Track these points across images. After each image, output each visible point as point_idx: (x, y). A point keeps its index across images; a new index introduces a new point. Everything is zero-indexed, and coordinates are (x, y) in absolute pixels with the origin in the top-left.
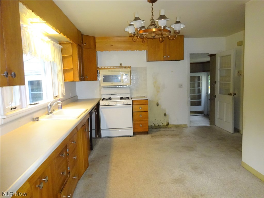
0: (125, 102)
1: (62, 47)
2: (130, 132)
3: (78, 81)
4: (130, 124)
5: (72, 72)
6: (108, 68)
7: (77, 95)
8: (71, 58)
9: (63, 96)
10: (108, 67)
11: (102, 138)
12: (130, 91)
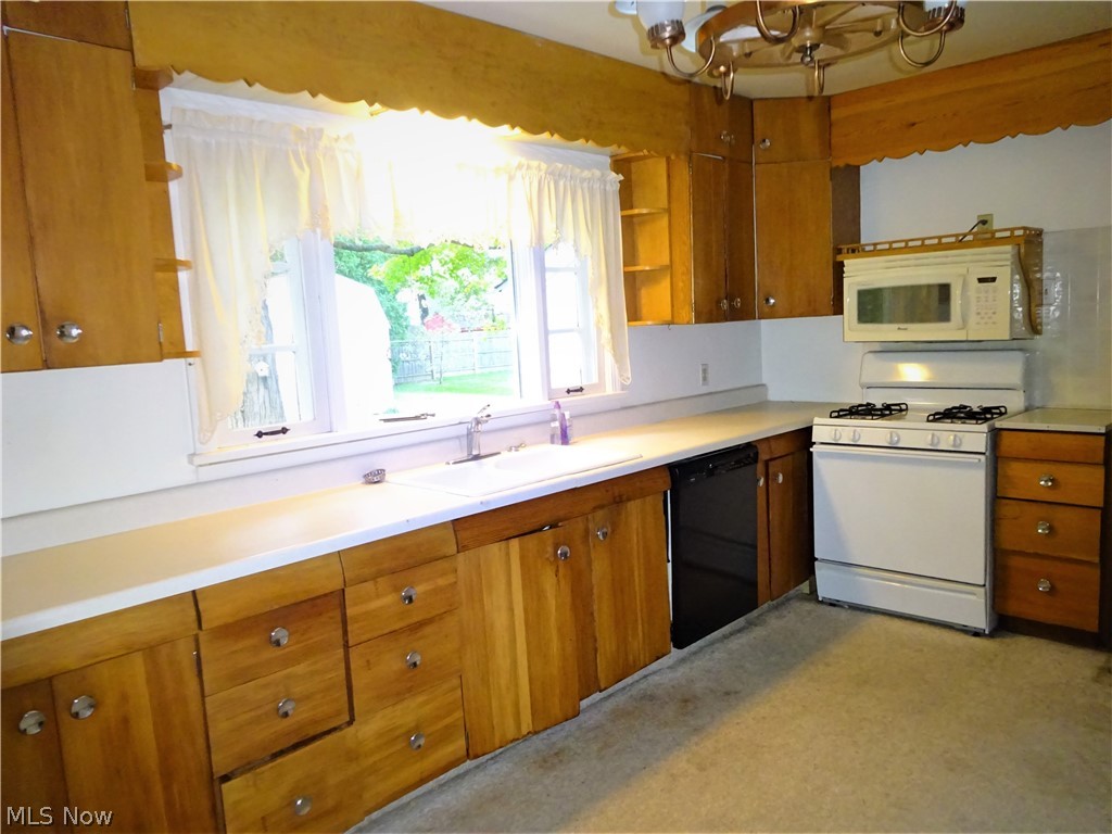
0: (948, 433)
1: (622, 178)
2: (974, 610)
3: (688, 323)
4: (973, 563)
5: (665, 284)
6: (891, 251)
7: (764, 382)
8: (664, 222)
9: (623, 387)
10: (891, 243)
11: (822, 602)
12: (1029, 374)
